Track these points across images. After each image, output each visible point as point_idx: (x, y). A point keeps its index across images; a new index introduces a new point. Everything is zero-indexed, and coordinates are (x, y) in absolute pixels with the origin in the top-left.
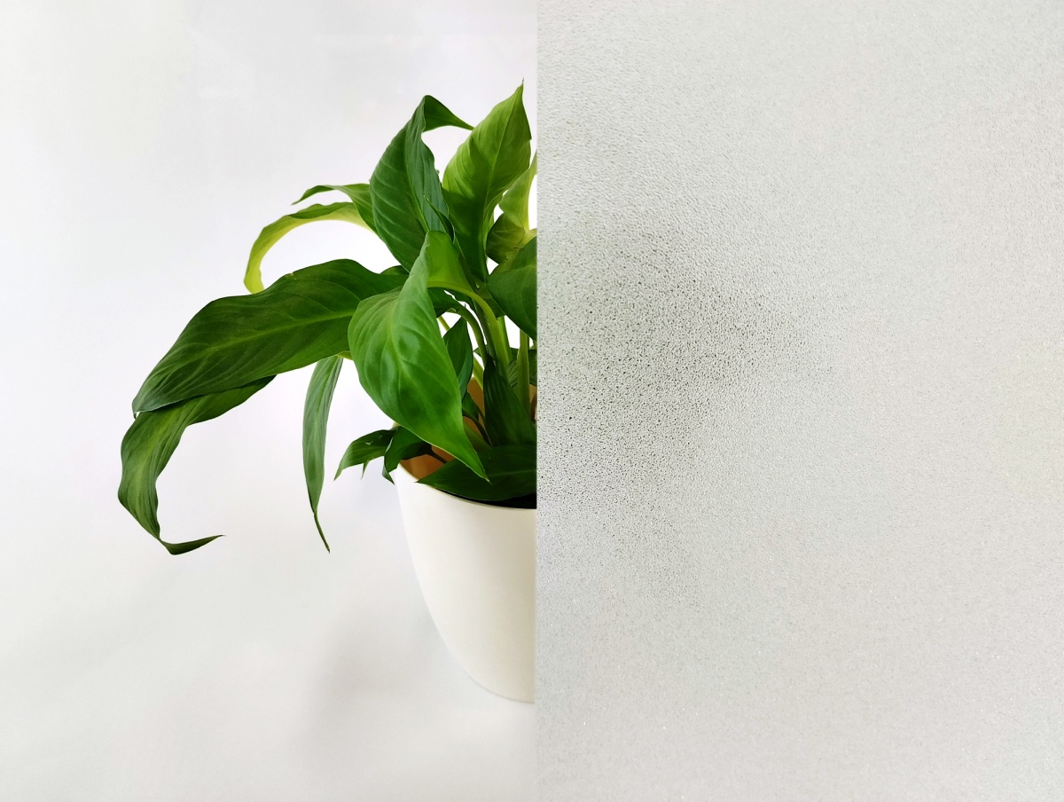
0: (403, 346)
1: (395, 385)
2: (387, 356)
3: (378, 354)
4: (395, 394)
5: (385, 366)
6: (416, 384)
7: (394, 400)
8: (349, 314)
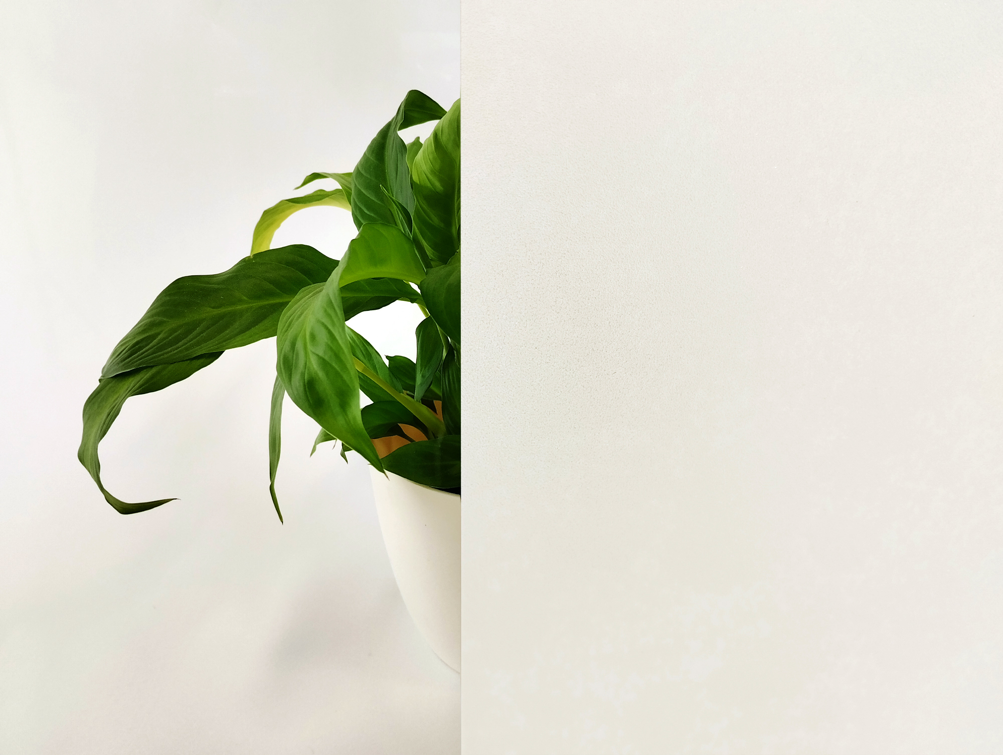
0: (313, 337)
1: (303, 374)
2: (299, 345)
3: (293, 345)
4: (302, 384)
5: (297, 355)
6: (321, 374)
7: (302, 389)
8: (289, 300)
